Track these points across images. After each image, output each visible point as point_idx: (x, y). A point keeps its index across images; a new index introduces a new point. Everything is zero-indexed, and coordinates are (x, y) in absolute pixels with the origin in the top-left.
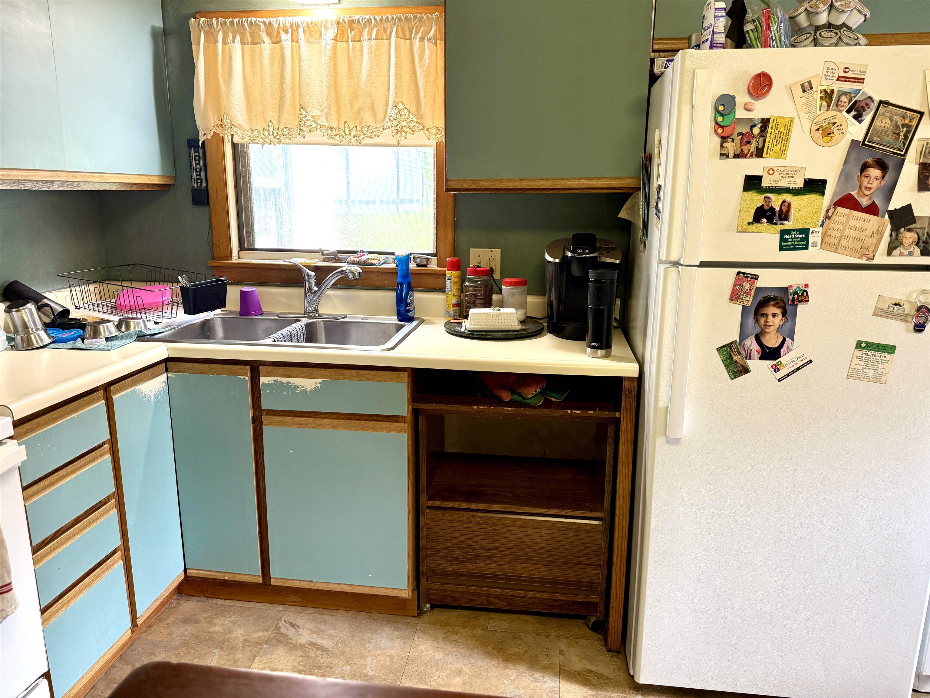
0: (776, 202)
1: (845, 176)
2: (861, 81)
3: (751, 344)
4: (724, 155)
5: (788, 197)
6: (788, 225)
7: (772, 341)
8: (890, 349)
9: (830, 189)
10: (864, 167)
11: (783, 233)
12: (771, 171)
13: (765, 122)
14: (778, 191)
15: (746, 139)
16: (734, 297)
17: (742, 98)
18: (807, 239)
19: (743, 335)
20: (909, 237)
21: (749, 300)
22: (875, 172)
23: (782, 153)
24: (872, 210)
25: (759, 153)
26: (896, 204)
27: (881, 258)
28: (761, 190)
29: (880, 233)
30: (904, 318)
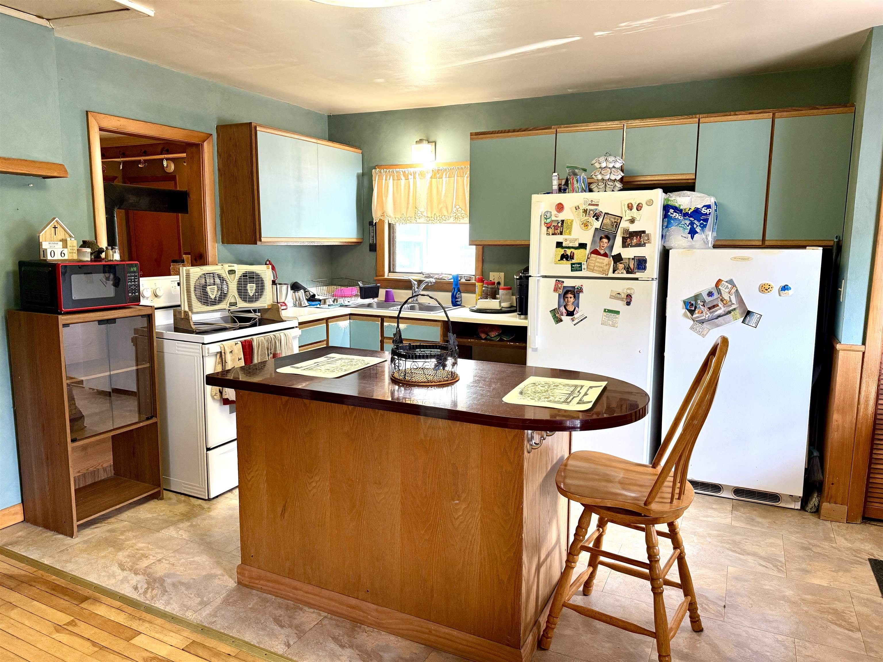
0: (569, 252)
1: (593, 242)
2: (597, 205)
3: (563, 309)
4: (548, 234)
5: (573, 250)
6: (574, 261)
7: (571, 308)
8: (618, 312)
9: (588, 247)
10: (601, 238)
11: (572, 264)
12: (566, 240)
13: (563, 221)
14: (569, 248)
15: (556, 228)
16: (555, 290)
17: (554, 212)
18: (581, 267)
19: (559, 306)
20: (621, 266)
21: (561, 291)
22: (605, 240)
23: (570, 233)
24: (605, 255)
25: (561, 233)
26: (614, 253)
27: (611, 275)
28: (563, 248)
29: (609, 264)
30: (622, 299)
